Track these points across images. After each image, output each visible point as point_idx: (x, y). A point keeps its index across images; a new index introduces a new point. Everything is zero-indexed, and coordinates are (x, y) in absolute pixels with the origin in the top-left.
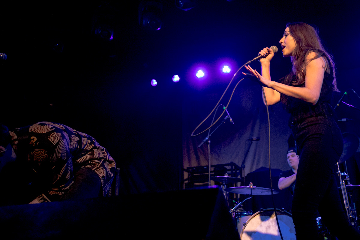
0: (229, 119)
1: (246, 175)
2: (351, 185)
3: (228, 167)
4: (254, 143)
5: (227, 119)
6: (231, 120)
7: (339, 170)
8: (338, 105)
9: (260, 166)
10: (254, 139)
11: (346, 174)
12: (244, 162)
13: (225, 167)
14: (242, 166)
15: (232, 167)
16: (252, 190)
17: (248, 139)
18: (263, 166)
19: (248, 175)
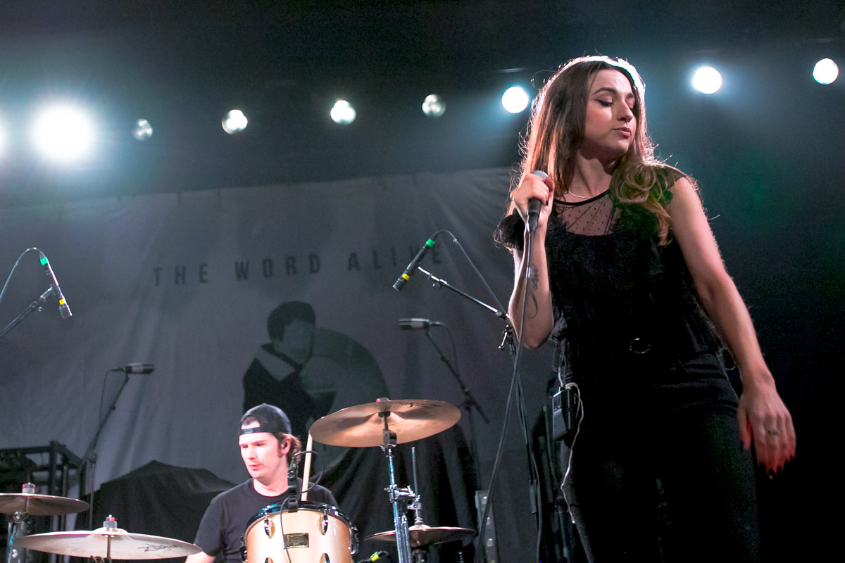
0: (54, 298)
1: (97, 487)
2: (425, 527)
3: (40, 459)
4: (134, 379)
5: (50, 296)
6: (63, 301)
7: (393, 480)
8: (405, 276)
9: (147, 459)
10: (134, 369)
11: (412, 494)
12: (94, 445)
13: (29, 456)
14: (87, 454)
15: (52, 459)
16: (113, 543)
17: (115, 368)
18: (159, 460)
19: (103, 486)
